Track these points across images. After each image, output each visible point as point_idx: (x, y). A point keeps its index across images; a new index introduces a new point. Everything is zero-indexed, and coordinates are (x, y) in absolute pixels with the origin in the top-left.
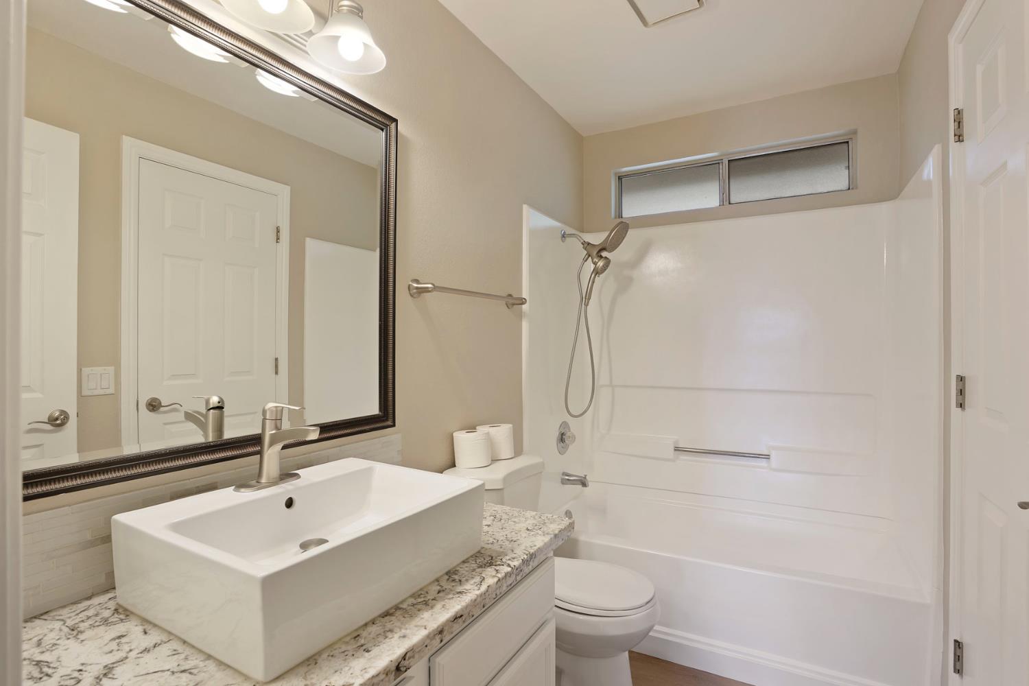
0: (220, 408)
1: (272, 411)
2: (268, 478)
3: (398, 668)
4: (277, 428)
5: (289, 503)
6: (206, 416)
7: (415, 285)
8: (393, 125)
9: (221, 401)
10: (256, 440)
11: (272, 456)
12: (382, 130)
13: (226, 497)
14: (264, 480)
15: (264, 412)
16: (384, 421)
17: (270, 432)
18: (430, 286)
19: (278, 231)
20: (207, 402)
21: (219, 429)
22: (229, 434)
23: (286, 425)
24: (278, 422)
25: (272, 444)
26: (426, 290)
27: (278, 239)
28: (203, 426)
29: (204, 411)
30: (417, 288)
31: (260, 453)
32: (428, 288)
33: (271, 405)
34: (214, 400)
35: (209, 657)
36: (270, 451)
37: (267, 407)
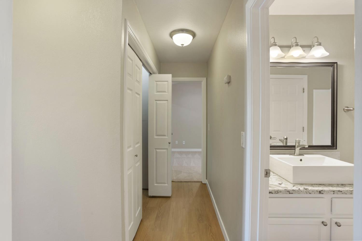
0: (287, 139)
1: (298, 141)
2: (297, 154)
3: (320, 192)
4: (299, 144)
5: (301, 160)
6: (284, 141)
7: (346, 108)
8: (336, 65)
9: (287, 137)
10: (294, 147)
11: (297, 150)
12: (332, 67)
13: (288, 156)
14: (295, 154)
15: (296, 141)
16: (332, 147)
17: (297, 145)
18: (352, 109)
19: (304, 89)
20: (284, 137)
21: (286, 143)
22: (288, 144)
23: (301, 144)
24: (299, 143)
25: (297, 147)
26: (350, 110)
27: (304, 92)
28: (283, 142)
29: (283, 139)
30: (347, 109)
31: (295, 149)
32: (351, 109)
33: (297, 139)
34: (285, 137)
35: (284, 179)
36: (297, 149)
37: (296, 140)
